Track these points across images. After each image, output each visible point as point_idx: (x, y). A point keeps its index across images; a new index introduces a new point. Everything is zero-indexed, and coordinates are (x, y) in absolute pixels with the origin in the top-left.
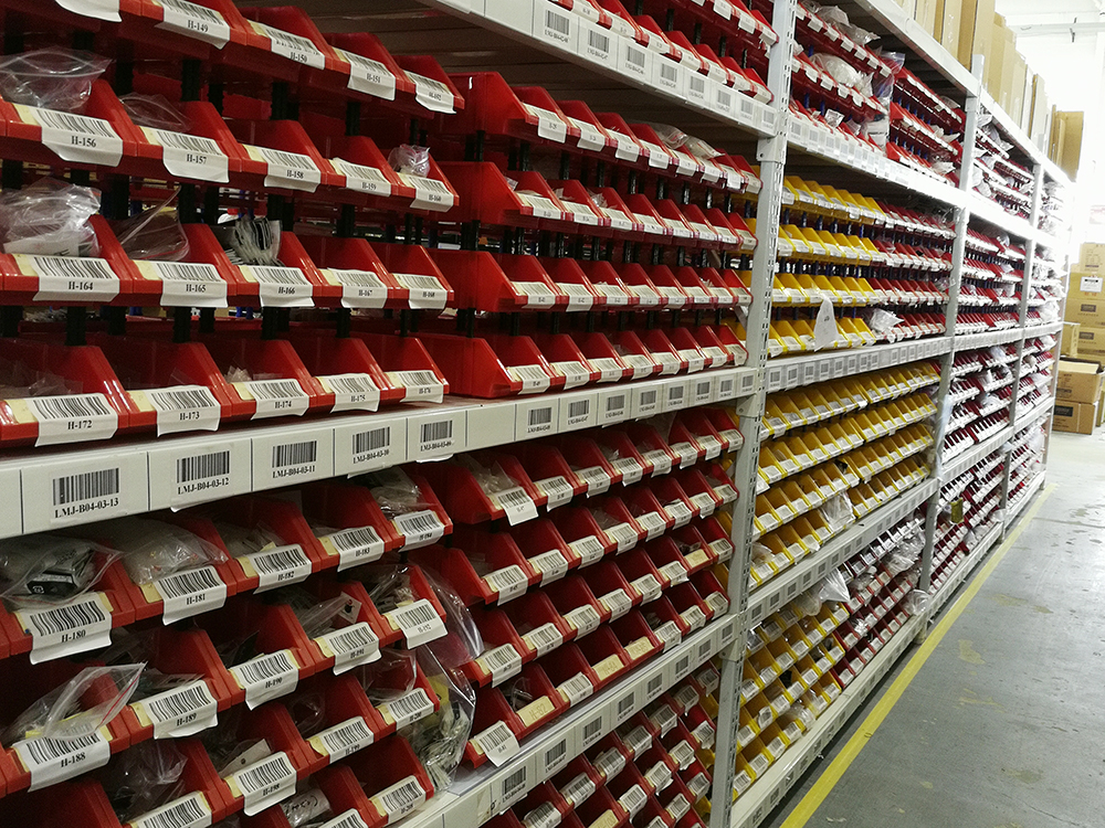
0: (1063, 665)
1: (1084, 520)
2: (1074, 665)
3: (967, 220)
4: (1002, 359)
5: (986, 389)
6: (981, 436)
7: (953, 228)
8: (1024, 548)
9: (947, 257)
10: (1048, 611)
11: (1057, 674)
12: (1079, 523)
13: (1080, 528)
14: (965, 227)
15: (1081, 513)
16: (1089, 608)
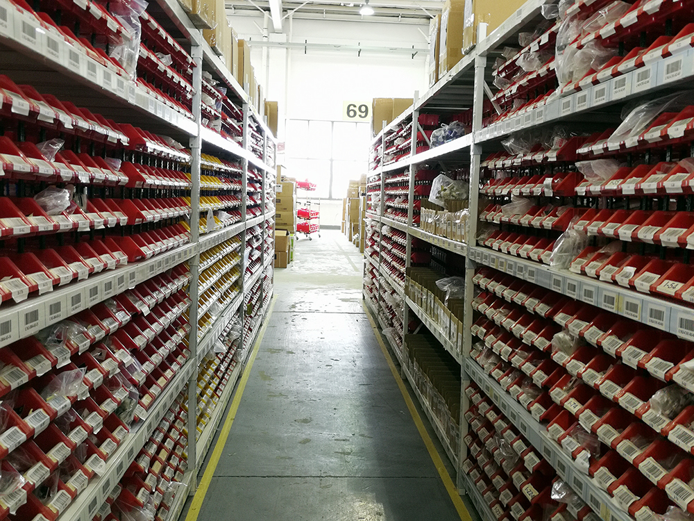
0: (306, 374)
1: (296, 310)
2: (312, 374)
3: (247, 165)
4: (258, 231)
5: (254, 247)
6: (253, 270)
7: (241, 169)
8: (272, 326)
9: (240, 183)
10: (293, 353)
11: (305, 379)
12: (294, 312)
13: (295, 314)
14: (247, 168)
15: (294, 306)
16: (310, 348)
